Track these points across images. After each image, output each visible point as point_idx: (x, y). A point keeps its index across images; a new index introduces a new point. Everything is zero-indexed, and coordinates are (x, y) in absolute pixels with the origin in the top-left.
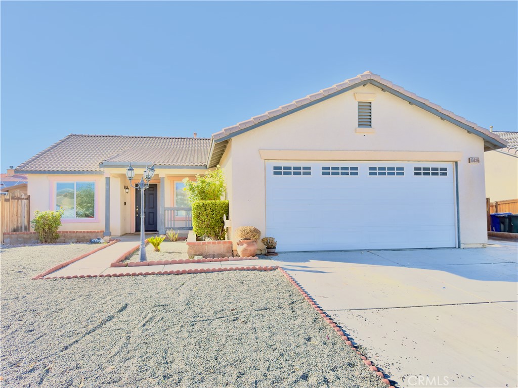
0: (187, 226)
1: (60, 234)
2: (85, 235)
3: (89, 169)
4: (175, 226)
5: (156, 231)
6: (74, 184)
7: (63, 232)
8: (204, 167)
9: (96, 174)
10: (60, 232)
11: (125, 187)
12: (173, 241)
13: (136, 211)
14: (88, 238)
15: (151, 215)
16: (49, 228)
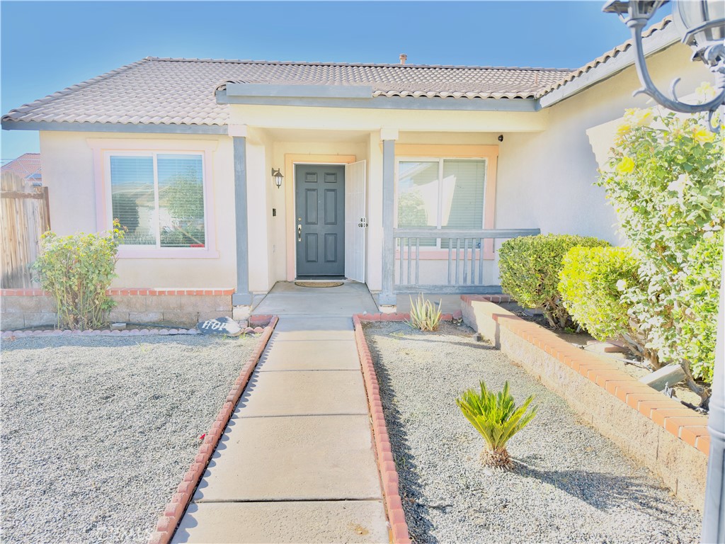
0: (453, 283)
1: (117, 298)
2: (184, 300)
3: (187, 121)
4: (420, 283)
5: (342, 276)
6: (151, 160)
7: (124, 292)
8: (529, 103)
9: (205, 133)
10: (114, 292)
11: (273, 171)
12: (427, 330)
13: (298, 230)
14: (190, 309)
15: (331, 238)
16: (81, 284)
